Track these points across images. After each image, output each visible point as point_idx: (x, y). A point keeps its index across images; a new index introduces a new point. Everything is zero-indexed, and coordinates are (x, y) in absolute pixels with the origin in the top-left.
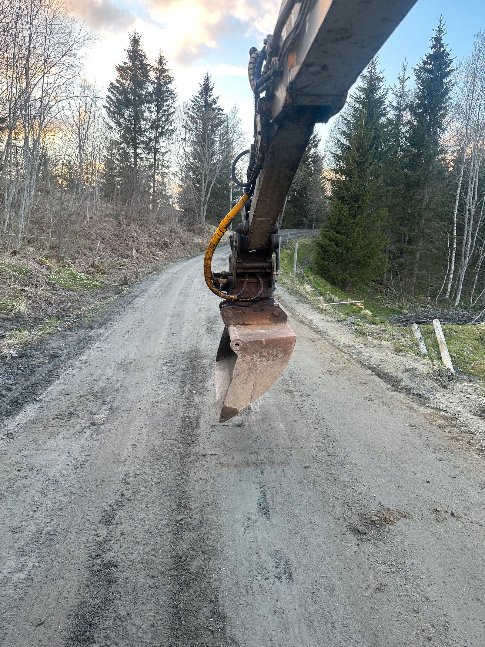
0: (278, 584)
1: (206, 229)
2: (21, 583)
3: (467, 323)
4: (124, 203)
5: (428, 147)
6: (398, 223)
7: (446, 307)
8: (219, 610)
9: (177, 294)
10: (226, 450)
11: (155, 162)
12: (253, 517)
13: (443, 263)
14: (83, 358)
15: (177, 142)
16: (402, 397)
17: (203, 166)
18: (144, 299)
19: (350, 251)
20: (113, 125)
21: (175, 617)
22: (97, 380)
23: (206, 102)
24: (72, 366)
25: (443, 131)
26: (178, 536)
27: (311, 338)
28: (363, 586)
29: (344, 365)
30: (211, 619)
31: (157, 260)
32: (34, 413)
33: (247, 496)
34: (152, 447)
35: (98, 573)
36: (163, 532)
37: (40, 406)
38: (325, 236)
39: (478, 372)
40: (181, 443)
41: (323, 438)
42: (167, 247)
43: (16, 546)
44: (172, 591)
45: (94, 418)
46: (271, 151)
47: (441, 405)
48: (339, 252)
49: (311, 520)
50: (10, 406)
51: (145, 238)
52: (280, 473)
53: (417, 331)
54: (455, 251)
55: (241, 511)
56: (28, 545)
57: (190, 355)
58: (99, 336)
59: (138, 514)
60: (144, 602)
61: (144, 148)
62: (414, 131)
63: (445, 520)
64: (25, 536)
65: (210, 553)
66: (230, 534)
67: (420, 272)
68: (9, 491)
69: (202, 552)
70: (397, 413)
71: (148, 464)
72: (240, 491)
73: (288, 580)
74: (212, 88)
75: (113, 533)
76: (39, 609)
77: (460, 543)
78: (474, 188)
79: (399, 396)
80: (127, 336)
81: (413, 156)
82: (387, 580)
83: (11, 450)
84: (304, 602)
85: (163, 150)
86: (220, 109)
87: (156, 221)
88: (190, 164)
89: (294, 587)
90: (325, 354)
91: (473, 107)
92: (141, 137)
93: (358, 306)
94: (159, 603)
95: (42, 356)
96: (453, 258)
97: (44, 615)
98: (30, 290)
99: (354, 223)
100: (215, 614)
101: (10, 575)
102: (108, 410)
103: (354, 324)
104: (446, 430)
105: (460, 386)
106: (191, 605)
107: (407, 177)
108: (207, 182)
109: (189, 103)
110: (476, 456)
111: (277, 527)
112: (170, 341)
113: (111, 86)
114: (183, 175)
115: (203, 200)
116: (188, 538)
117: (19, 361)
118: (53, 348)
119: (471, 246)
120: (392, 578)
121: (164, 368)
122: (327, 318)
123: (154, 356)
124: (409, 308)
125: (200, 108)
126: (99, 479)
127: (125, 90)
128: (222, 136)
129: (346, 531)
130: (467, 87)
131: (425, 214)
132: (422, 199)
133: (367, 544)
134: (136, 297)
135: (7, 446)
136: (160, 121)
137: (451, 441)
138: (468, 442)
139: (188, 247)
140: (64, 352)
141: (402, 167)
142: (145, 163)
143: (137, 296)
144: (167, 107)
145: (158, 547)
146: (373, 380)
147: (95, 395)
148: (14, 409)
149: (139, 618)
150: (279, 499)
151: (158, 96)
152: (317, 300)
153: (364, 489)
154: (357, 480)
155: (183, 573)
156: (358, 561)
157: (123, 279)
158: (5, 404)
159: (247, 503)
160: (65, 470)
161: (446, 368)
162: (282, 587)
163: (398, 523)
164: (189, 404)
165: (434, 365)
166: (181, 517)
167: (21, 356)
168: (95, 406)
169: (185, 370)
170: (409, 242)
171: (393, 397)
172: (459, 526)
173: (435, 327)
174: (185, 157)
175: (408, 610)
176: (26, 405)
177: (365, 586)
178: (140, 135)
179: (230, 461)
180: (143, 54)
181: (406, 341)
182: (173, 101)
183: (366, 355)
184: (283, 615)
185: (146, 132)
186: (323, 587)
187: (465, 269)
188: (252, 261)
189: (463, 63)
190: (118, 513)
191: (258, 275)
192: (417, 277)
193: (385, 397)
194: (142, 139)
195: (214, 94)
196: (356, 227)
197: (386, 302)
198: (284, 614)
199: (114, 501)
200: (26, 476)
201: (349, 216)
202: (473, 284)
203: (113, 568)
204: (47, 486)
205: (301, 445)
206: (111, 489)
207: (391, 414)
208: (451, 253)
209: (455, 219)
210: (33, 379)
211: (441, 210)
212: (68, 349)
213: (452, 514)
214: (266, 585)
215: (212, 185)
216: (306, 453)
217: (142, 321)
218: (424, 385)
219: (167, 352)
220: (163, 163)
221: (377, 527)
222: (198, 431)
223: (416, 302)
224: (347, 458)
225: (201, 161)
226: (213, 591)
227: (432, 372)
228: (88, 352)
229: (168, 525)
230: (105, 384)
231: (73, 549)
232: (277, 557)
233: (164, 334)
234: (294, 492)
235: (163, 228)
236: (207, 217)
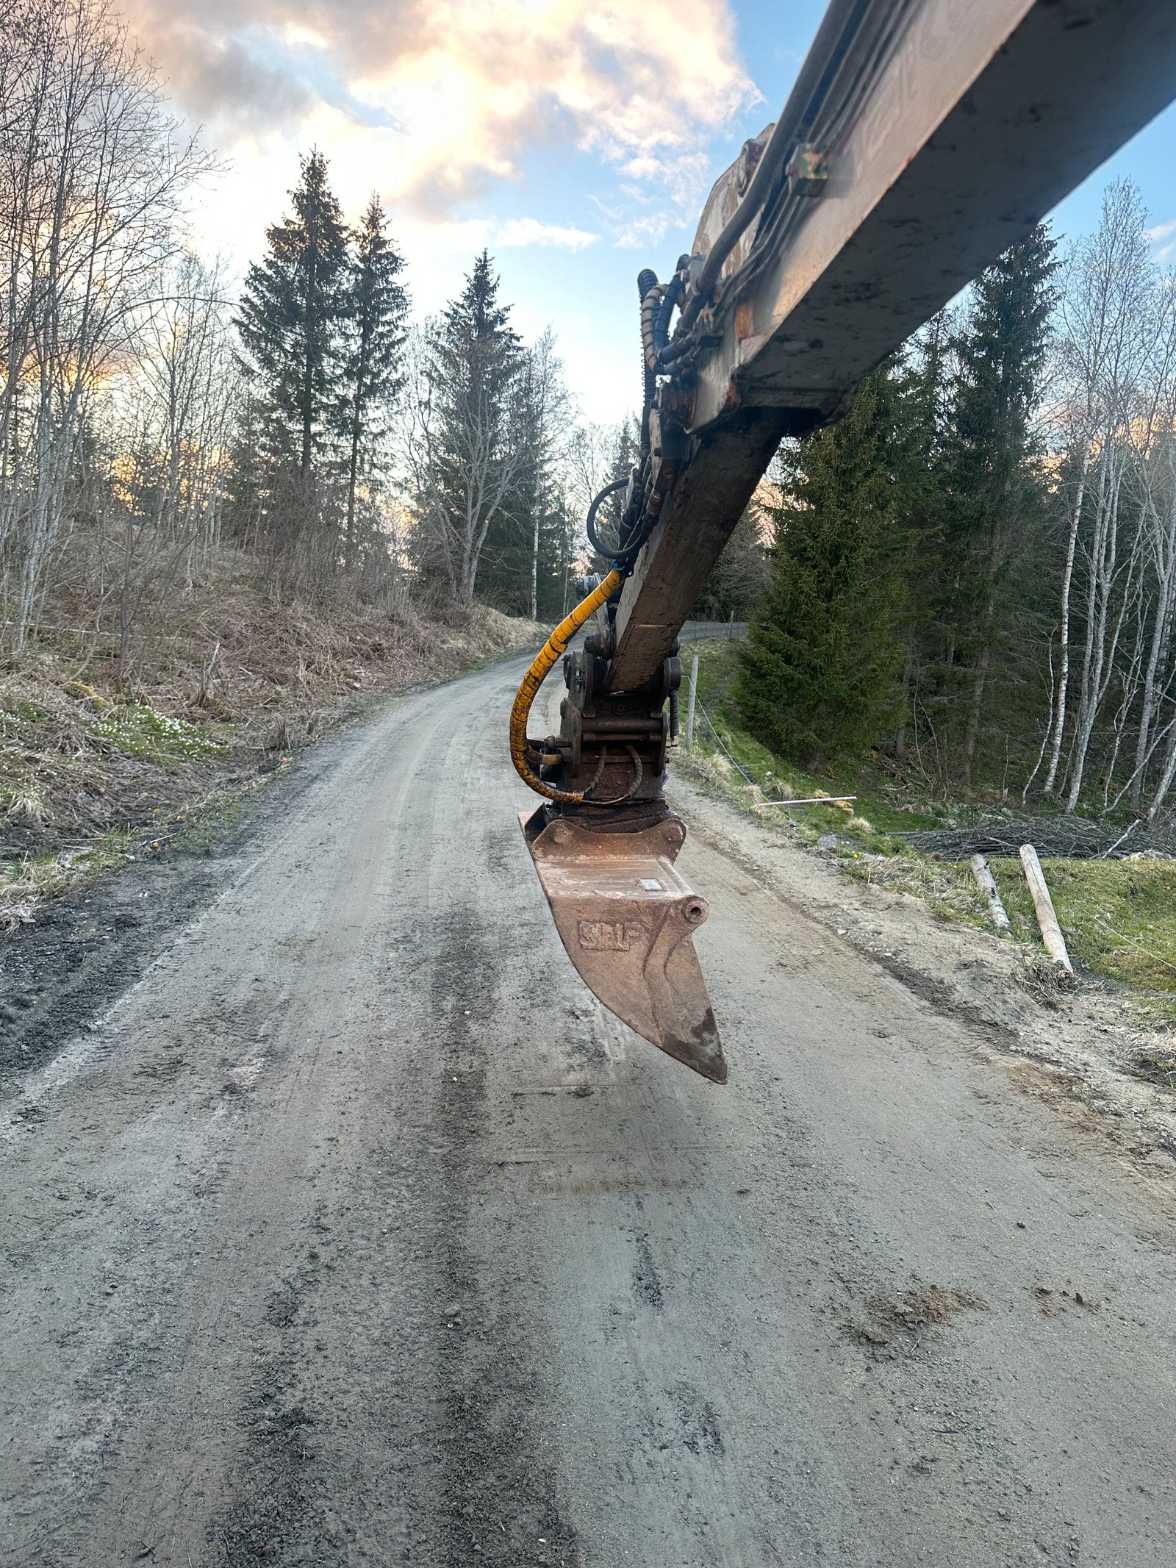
0: (691, 1459)
1: (474, 617)
2: (88, 1461)
3: (1096, 852)
4: (277, 551)
5: (1000, 438)
6: (932, 613)
7: (1048, 814)
8: (557, 1519)
9: (411, 773)
10: (552, 1153)
11: (354, 456)
12: (624, 1308)
13: (1038, 708)
14: (195, 928)
15: (409, 410)
16: (956, 1029)
17: (471, 468)
18: (331, 784)
19: (820, 677)
20: (255, 366)
21: (456, 1536)
22: (233, 981)
23: (480, 317)
24: (169, 949)
25: (1036, 402)
26: (450, 1351)
27: (738, 884)
28: (882, 1461)
29: (818, 952)
30: (541, 1540)
31: (356, 688)
32: (86, 1062)
33: (608, 1258)
34: (376, 1144)
35: (269, 1437)
36: (415, 1343)
37: (99, 1045)
38: (760, 640)
39: (1127, 971)
40: (443, 1135)
41: (777, 1125)
42: (381, 657)
43: (71, 1376)
44: (445, 1476)
45: (230, 1073)
46: (682, 489)
47: (1045, 1047)
48: (792, 679)
49: (757, 1314)
50: (27, 1045)
51: (328, 636)
52: (682, 1206)
53: (982, 870)
54: (1065, 682)
55: (596, 1294)
56: (98, 1374)
57: (451, 923)
58: (229, 875)
59: (354, 1301)
60: (383, 1503)
61: (329, 422)
62: (969, 401)
63: (1062, 1314)
64: (88, 1352)
65: (529, 1389)
66: (574, 1345)
67: (984, 729)
68: (41, 1248)
69: (510, 1387)
70: (945, 1066)
71: (369, 1183)
72: (590, 1246)
73: (712, 1449)
74: (495, 287)
75: (297, 1346)
76: (138, 1521)
77: (1098, 1365)
78: (1109, 535)
79: (948, 1026)
80: (296, 876)
81: (966, 458)
82: (937, 1447)
83: (38, 1151)
84: (751, 1500)
85: (375, 428)
86: (512, 336)
87: (354, 596)
88: (439, 462)
89: (728, 1465)
90: (771, 924)
91: (1102, 349)
92: (322, 395)
93: (839, 808)
94: (417, 1504)
95: (95, 923)
96: (1062, 696)
97: (150, 1535)
98: (47, 760)
99: (827, 611)
100: (549, 1527)
101: (60, 1444)
102: (264, 1056)
103: (835, 851)
104: (1058, 1107)
105: (1085, 1004)
106: (493, 1508)
107: (952, 506)
108: (479, 505)
109: (438, 319)
110: (1126, 1166)
111: (680, 1328)
112: (402, 890)
113: (253, 273)
114: (422, 488)
115: (469, 546)
116: (476, 1356)
117: (40, 934)
118: (121, 905)
119: (1104, 670)
120: (947, 1443)
121: (392, 955)
122: (772, 837)
123: (364, 925)
124: (960, 815)
125: (464, 333)
126: (256, 1219)
127: (287, 284)
128: (517, 398)
129: (839, 1339)
130: (1088, 304)
131: (996, 593)
132: (987, 558)
133: (888, 1368)
134: (311, 781)
135: (28, 1139)
136: (368, 360)
137: (1069, 1132)
138: (1109, 1135)
139: (432, 659)
140: (149, 914)
141: (940, 482)
142: (331, 456)
143: (316, 778)
144: (387, 328)
145: (406, 1376)
146: (887, 988)
147: (230, 1018)
148: (38, 1051)
149: (374, 1540)
150: (682, 1266)
151: (367, 301)
152: (745, 792)
153: (877, 1241)
154: (859, 1221)
155: (470, 1435)
156: (869, 1405)
157: (276, 735)
158: (15, 1039)
159: (610, 1275)
160: (172, 1198)
161: (1054, 961)
162: (700, 1465)
163: (956, 1320)
164: (456, 1043)
165: (1025, 954)
166: (456, 1307)
167: (44, 922)
168: (233, 1044)
169: (441, 960)
170: (958, 658)
171: (933, 1028)
172: (1095, 1325)
173: (1025, 864)
174: (427, 446)
175: (985, 1514)
176: (66, 1041)
177: (888, 1461)
178: (321, 391)
179: (564, 1178)
180: (332, 203)
181: (959, 895)
182: (400, 313)
183: (868, 928)
184: (706, 1529)
185: (336, 383)
186: (793, 1464)
187: (1090, 723)
188: (615, 715)
189: (1079, 248)
190: (305, 1298)
191: (630, 747)
192: (977, 742)
193: (917, 1029)
194: (325, 400)
195: (500, 299)
196: (833, 621)
197: (904, 799)
198: (708, 1527)
199: (295, 1271)
200: (79, 1212)
201: (815, 595)
202: (1109, 759)
203: (303, 1426)
204: (133, 1235)
205: (728, 1140)
206: (285, 1243)
207: (930, 1068)
208: (1058, 687)
209: (1066, 607)
210: (77, 980)
211: (1031, 583)
212: (156, 906)
213: (1079, 1299)
214: (662, 1461)
215: (491, 513)
216: (740, 1160)
217: (330, 839)
218: (1005, 1002)
219: (397, 914)
220: (375, 459)
221: (909, 1328)
222: (484, 1107)
223: (974, 800)
224: (834, 1171)
225: (466, 455)
226: (543, 1476)
227: (1022, 970)
228: (205, 915)
229: (426, 1326)
230: (252, 993)
231: (204, 1382)
232: (685, 1399)
233: (387, 872)
234: (716, 1250)
235: (372, 613)
236: (478, 589)
